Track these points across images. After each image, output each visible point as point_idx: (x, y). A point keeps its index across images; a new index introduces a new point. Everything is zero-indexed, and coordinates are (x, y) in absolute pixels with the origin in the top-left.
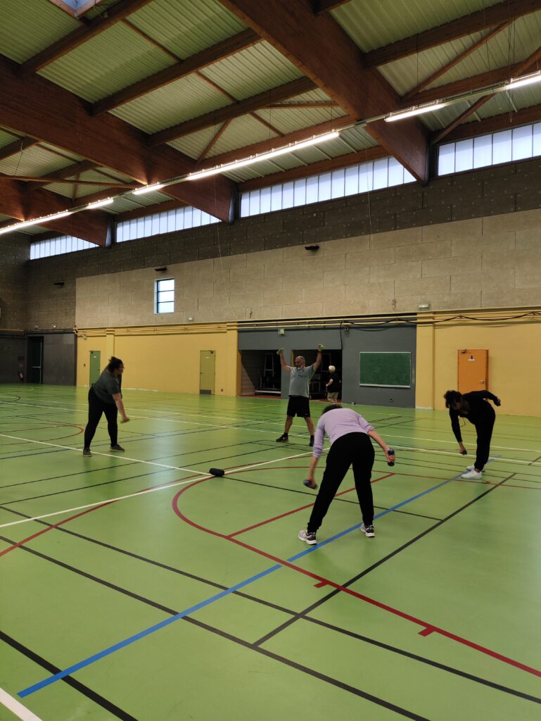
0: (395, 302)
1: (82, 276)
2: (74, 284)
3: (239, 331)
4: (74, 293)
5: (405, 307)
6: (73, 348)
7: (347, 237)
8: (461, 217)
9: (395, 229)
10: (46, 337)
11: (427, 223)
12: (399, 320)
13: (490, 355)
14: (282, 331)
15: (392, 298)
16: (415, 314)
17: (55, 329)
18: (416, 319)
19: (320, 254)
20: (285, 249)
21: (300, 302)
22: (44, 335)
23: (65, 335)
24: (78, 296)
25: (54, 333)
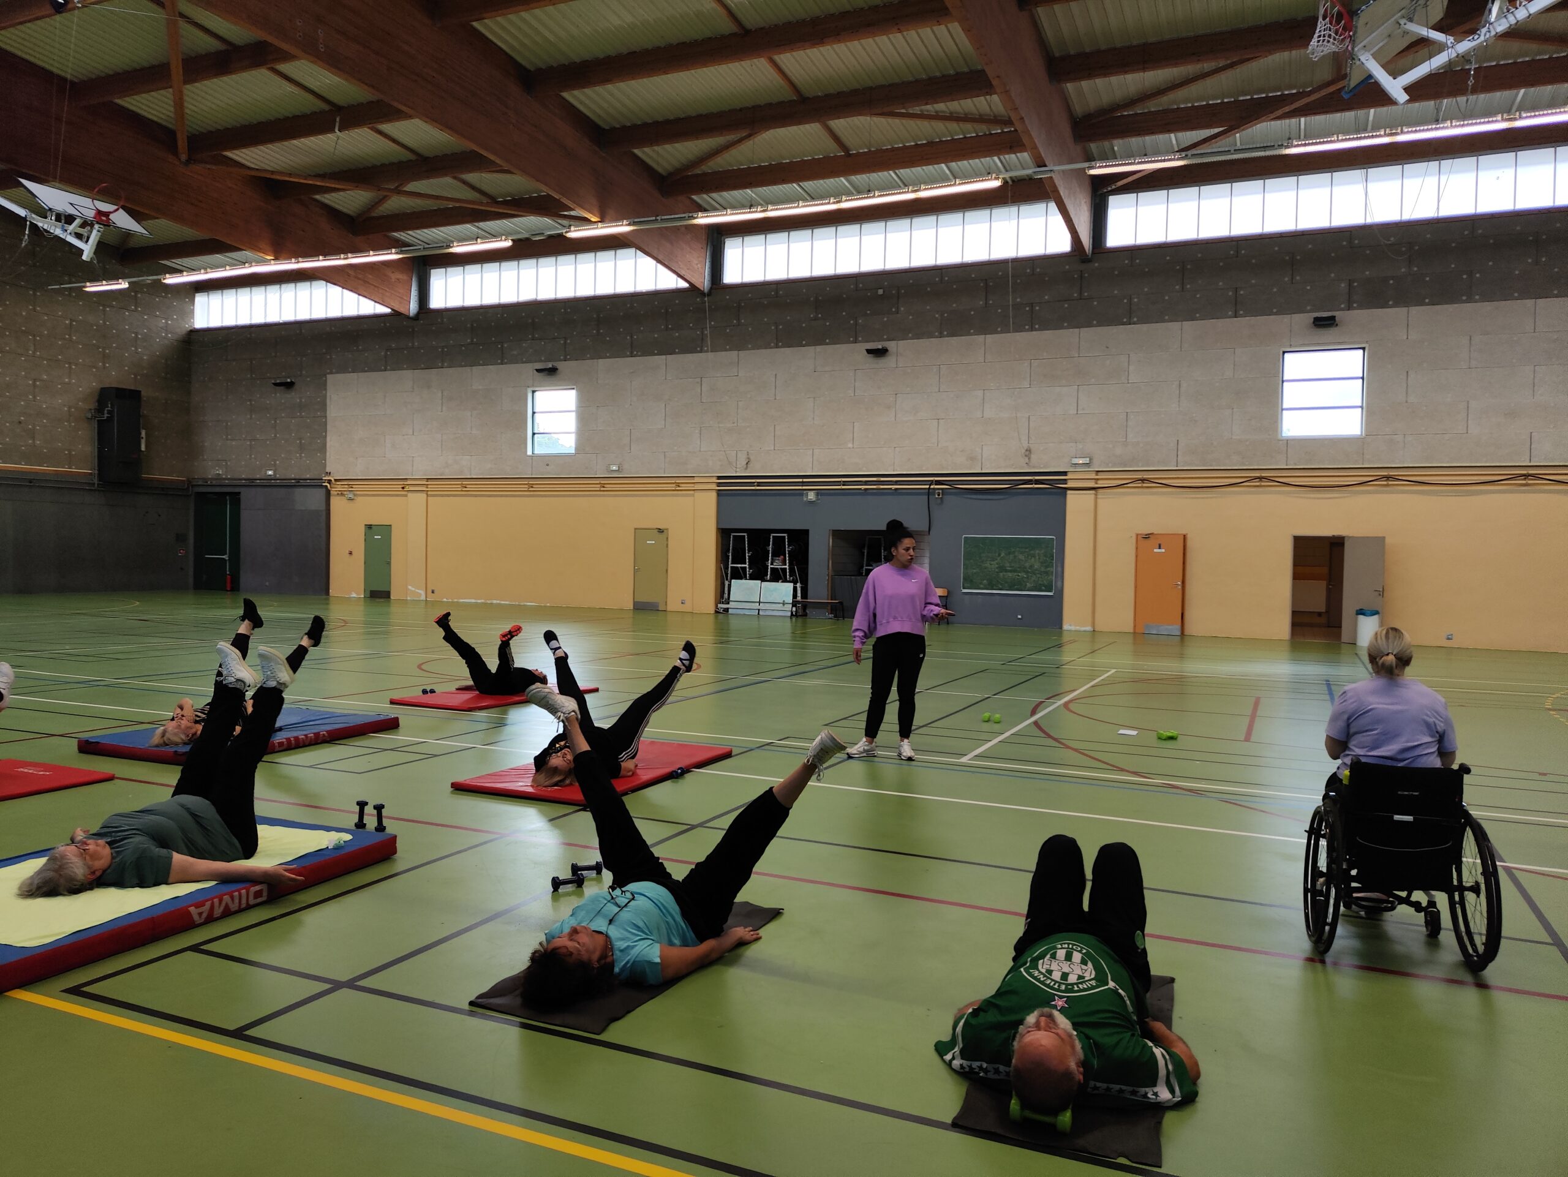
0: (1029, 451)
1: (343, 369)
2: (324, 386)
3: (719, 493)
4: (323, 406)
5: (1045, 461)
6: (324, 518)
7: (941, 336)
8: (1145, 320)
9: (1032, 329)
10: (246, 495)
11: (1089, 325)
12: (1037, 482)
13: (1189, 543)
14: (811, 496)
15: (1026, 445)
16: (1065, 473)
17: (269, 479)
18: (1065, 481)
19: (888, 362)
20: (819, 348)
21: (850, 445)
22: (242, 490)
23: (298, 491)
24: (332, 412)
25: (269, 484)
